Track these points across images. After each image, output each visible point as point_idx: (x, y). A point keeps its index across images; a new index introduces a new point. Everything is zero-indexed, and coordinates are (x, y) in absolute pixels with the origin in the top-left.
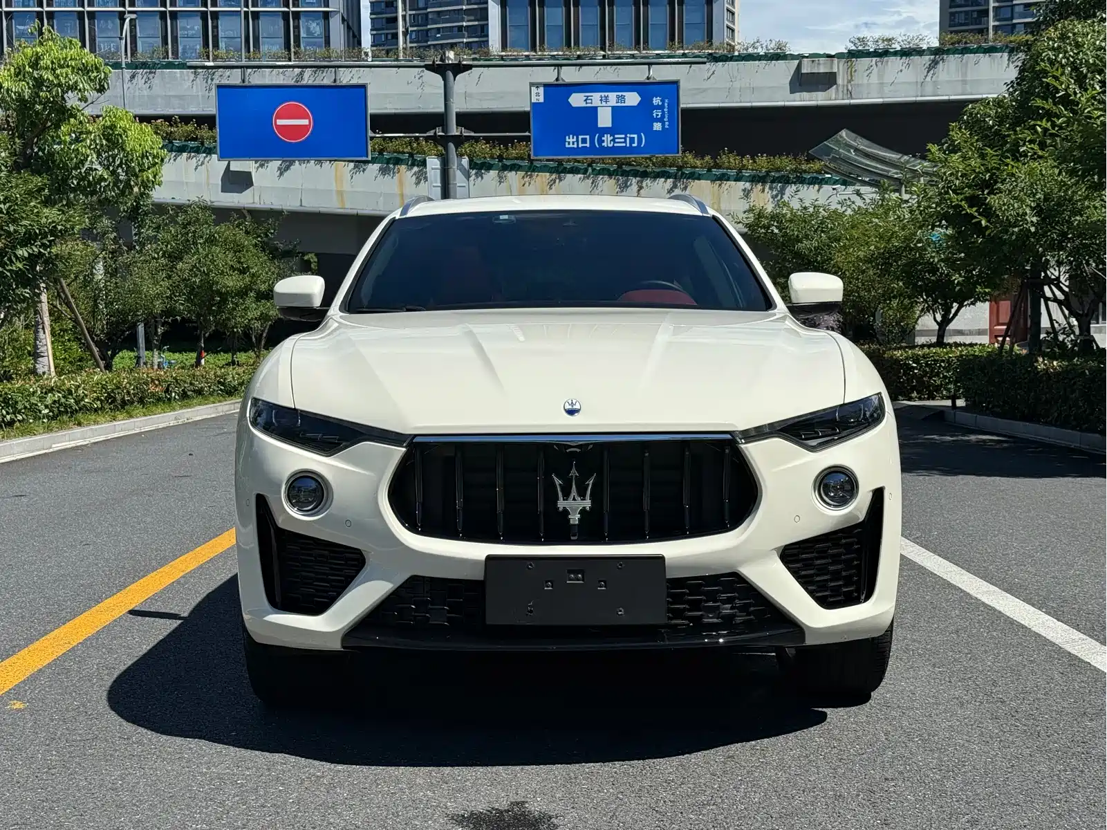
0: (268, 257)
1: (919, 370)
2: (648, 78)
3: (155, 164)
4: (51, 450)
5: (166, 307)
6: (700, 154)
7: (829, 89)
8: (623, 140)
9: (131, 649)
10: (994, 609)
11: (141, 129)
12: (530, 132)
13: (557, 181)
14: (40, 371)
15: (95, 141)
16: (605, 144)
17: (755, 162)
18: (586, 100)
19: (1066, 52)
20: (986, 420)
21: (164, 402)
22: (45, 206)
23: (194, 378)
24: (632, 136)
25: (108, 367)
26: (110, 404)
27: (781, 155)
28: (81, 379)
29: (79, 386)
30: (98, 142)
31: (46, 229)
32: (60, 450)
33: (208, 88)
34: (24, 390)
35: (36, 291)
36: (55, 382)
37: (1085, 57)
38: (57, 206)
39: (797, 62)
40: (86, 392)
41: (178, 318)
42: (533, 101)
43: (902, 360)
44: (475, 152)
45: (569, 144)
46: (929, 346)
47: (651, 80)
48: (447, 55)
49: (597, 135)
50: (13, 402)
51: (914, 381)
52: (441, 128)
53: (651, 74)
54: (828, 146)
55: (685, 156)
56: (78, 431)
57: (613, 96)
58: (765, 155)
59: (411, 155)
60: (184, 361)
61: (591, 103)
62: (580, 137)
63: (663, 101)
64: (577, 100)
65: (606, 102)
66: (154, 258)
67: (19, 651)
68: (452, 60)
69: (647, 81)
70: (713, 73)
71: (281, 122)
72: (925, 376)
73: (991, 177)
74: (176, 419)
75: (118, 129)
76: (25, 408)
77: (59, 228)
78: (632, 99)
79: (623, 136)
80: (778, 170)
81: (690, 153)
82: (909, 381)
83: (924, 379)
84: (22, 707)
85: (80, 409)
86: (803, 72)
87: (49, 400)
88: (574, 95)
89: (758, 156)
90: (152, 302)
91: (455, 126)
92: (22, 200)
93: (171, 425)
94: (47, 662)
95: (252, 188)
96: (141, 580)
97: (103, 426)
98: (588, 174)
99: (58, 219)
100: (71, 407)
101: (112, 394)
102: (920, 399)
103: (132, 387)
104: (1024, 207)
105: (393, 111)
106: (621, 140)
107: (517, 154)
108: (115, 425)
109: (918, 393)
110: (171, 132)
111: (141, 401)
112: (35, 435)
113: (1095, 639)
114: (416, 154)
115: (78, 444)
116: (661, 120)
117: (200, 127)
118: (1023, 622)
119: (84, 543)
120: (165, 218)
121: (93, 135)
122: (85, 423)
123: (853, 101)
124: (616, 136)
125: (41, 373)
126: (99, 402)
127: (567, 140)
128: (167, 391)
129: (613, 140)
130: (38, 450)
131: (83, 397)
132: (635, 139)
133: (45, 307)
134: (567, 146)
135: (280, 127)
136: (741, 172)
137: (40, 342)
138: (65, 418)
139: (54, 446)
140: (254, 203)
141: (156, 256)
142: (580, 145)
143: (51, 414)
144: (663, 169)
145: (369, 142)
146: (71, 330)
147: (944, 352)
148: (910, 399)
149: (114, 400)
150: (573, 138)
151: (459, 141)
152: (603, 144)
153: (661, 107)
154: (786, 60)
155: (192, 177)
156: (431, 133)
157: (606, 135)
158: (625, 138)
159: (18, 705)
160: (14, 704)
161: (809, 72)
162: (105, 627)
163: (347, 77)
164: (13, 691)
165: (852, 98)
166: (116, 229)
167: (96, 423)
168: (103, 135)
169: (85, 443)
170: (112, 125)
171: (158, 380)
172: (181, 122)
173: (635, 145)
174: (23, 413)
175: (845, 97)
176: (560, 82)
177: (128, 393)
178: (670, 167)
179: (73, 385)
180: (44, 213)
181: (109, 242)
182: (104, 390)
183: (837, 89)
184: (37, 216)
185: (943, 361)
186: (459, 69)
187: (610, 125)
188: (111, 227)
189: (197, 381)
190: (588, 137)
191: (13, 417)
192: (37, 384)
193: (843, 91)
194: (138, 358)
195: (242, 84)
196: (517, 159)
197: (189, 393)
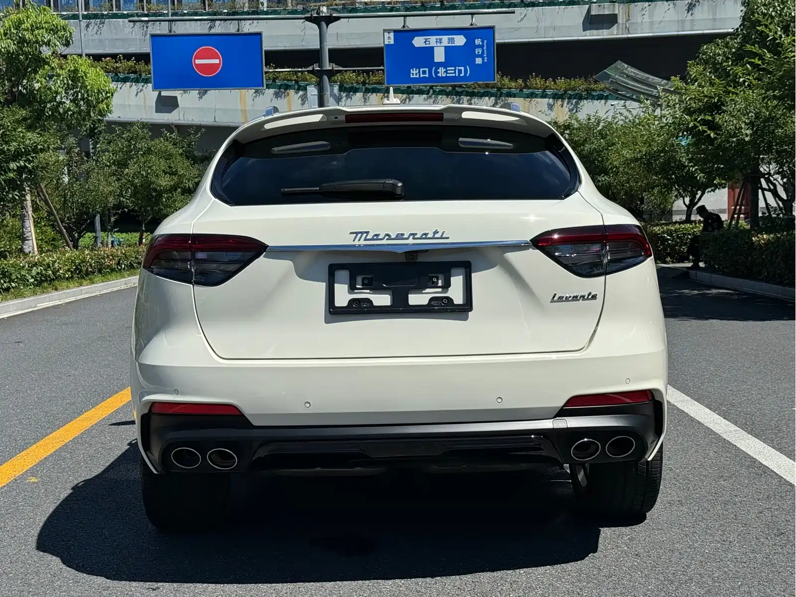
0: (190, 163)
1: (672, 241)
2: (471, 25)
3: (107, 98)
4: (36, 309)
5: (117, 201)
6: (514, 78)
7: (612, 27)
8: (453, 72)
9: (104, 444)
10: (683, 412)
11: (96, 71)
12: (383, 66)
13: (408, 100)
14: (27, 250)
15: (64, 81)
16: (439, 75)
17: (555, 83)
18: (425, 42)
19: (775, 7)
20: (717, 278)
21: (117, 272)
22: (29, 130)
23: (138, 253)
24: (460, 68)
25: (76, 247)
26: (78, 274)
27: (575, 77)
28: (56, 256)
29: (55, 262)
30: (65, 82)
31: (29, 148)
32: (45, 308)
33: (144, 34)
34: (16, 265)
35: (23, 192)
36: (38, 259)
37: (788, 11)
38: (37, 131)
39: (587, 6)
40: (60, 266)
41: (126, 210)
42: (385, 43)
43: (659, 234)
44: (345, 79)
45: (413, 75)
46: (680, 223)
47: (474, 26)
48: (321, 10)
49: (434, 68)
50: (9, 274)
51: (669, 249)
52: (317, 64)
53: (474, 21)
54: (607, 73)
55: (503, 80)
56: (55, 294)
57: (445, 38)
58: (563, 78)
59: (297, 82)
60: (130, 239)
61: (429, 44)
62: (421, 70)
63: (483, 42)
64: (419, 42)
65: (440, 43)
66: (107, 166)
67: (30, 446)
68: (325, 13)
69: (471, 27)
70: (525, 15)
71: (198, 62)
72: (677, 245)
73: (718, 100)
74: (125, 284)
75: (80, 72)
76: (17, 278)
77: (39, 147)
78: (460, 40)
79: (453, 68)
80: (573, 89)
81: (506, 77)
82: (665, 249)
83: (676, 248)
84: (36, 480)
85: (56, 278)
86: (592, 14)
87: (34, 272)
88: (416, 38)
89: (558, 79)
90: (107, 198)
91: (328, 62)
92: (12, 127)
93: (122, 288)
94: (49, 453)
95: (178, 109)
96: (108, 400)
97: (73, 290)
98: (430, 94)
99: (38, 140)
100: (50, 277)
101: (79, 267)
102: (673, 262)
103: (93, 261)
104: (741, 123)
105: (283, 48)
106: (451, 72)
107: (376, 80)
108: (82, 290)
109: (671, 258)
110: (117, 67)
111: (100, 271)
112: (25, 297)
113: (745, 431)
114: (301, 81)
115: (56, 304)
116: (481, 56)
117: (139, 63)
118: (700, 420)
119: (67, 375)
120: (114, 135)
121: (62, 76)
122: (60, 288)
123: (630, 36)
124: (448, 69)
125: (28, 252)
126: (69, 273)
127: (412, 72)
128: (119, 264)
129: (446, 72)
130: (27, 309)
131: (58, 269)
132: (463, 70)
133: (29, 203)
134: (412, 76)
135: (198, 66)
136: (545, 91)
137: (26, 229)
138: (45, 284)
139: (38, 305)
140: (179, 120)
141: (108, 164)
142: (422, 76)
143: (36, 282)
144: (487, 90)
145: (264, 76)
146: (46, 218)
147: (690, 227)
148: (665, 262)
149: (81, 271)
150: (416, 70)
151: (331, 74)
152: (438, 75)
153: (482, 46)
154: (579, 5)
155: (133, 101)
156: (310, 68)
157: (440, 68)
158: (455, 70)
159: (34, 480)
160: (31, 479)
161: (597, 14)
162: (86, 430)
163: (248, 27)
164: (29, 471)
165: (629, 33)
166: (79, 145)
167: (68, 288)
168: (69, 77)
169: (60, 303)
170: (76, 70)
171: (112, 255)
172: (124, 59)
173: (462, 75)
174: (16, 282)
175: (624, 32)
176: (406, 28)
177: (91, 265)
178: (492, 88)
179: (51, 260)
180: (28, 136)
181: (74, 154)
182: (73, 264)
183: (618, 26)
184: (23, 139)
185: (690, 234)
186: (330, 20)
187: (444, 61)
188: (76, 144)
189: (140, 255)
190: (427, 69)
191: (9, 285)
192: (25, 261)
193: (622, 28)
194: (96, 238)
195: (169, 34)
196: (375, 83)
197: (135, 265)
